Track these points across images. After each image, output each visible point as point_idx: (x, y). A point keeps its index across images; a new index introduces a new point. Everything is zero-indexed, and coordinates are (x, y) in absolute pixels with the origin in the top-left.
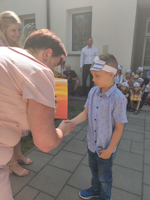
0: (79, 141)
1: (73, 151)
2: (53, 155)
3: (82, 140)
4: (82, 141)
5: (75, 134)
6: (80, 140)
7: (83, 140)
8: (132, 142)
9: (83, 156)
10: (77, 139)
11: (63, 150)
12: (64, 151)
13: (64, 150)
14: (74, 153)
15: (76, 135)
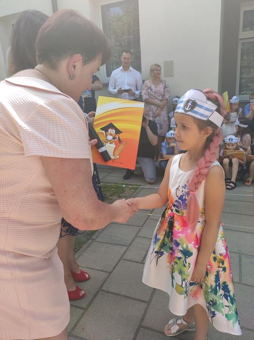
0: (135, 264)
1: (123, 293)
2: (82, 308)
5: (125, 248)
6: (135, 262)
8: (240, 256)
9: (146, 304)
11: (103, 290)
12: (105, 294)
13: (105, 291)
14: (125, 297)
15: (128, 248)
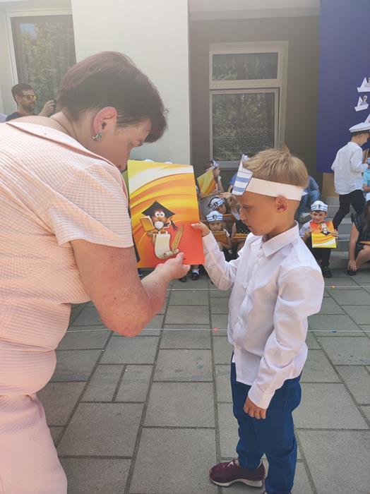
0: (102, 405)
3: (110, 398)
4: (111, 405)
5: (82, 385)
7: (114, 398)
9: (130, 460)
10: (92, 400)
14: (95, 457)
15: (87, 385)
